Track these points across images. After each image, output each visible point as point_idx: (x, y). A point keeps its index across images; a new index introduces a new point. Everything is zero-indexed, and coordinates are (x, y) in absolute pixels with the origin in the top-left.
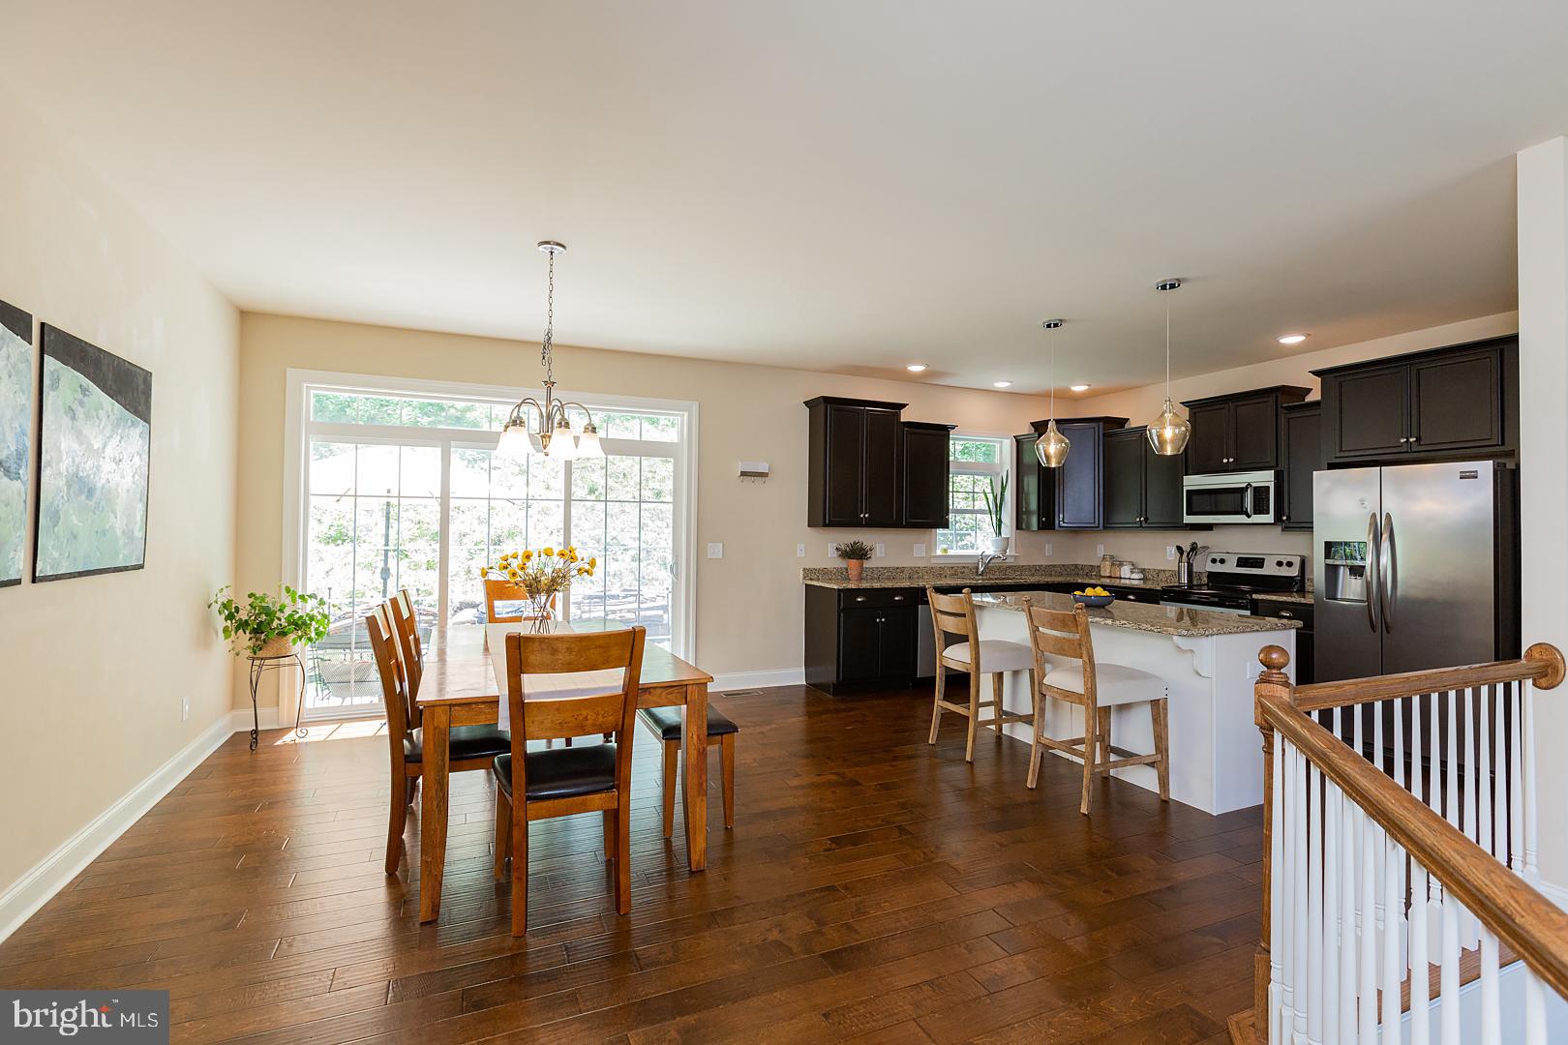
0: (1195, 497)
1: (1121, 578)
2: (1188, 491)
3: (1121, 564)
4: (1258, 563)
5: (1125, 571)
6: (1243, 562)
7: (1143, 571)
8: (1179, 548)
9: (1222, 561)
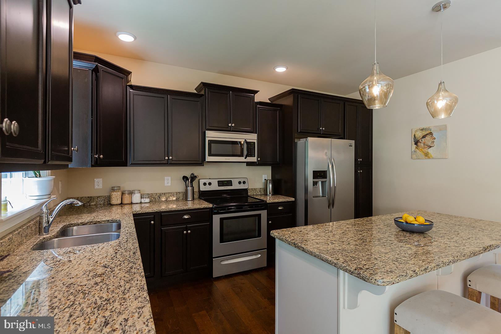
0: (212, 145)
1: (132, 203)
2: (209, 140)
3: (131, 193)
4: (229, 183)
5: (136, 198)
6: (221, 183)
7: (150, 196)
8: (185, 178)
9: (210, 184)
